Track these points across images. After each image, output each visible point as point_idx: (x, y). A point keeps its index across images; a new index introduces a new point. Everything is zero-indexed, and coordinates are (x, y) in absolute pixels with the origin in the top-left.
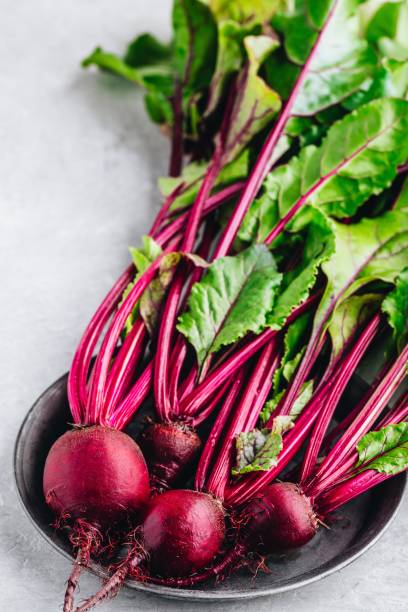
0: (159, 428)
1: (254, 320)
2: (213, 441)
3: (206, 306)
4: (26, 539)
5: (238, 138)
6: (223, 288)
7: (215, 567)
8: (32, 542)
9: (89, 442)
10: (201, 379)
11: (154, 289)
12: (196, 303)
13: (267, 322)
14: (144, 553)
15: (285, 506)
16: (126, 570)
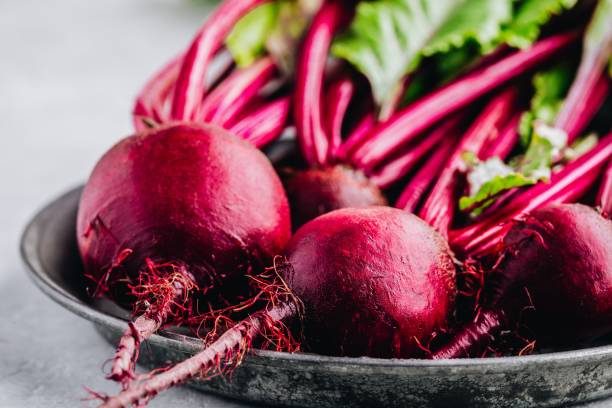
13: (503, 33)
14: (291, 299)
15: (574, 225)
16: (255, 323)
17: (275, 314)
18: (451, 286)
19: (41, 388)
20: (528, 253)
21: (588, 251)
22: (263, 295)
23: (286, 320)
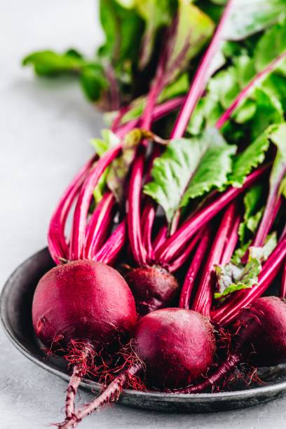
0: (138, 272)
1: (216, 179)
2: (191, 279)
3: (169, 174)
4: (17, 381)
5: (177, 64)
6: (182, 160)
7: (210, 378)
8: (23, 383)
9: (76, 269)
10: (172, 232)
11: (119, 167)
12: (160, 173)
13: (229, 180)
14: (139, 362)
15: (274, 312)
16: (123, 377)
17: (132, 371)
18: (214, 347)
19: (20, 396)
20: (252, 326)
21: (280, 325)
22: (127, 364)
23: (137, 374)
